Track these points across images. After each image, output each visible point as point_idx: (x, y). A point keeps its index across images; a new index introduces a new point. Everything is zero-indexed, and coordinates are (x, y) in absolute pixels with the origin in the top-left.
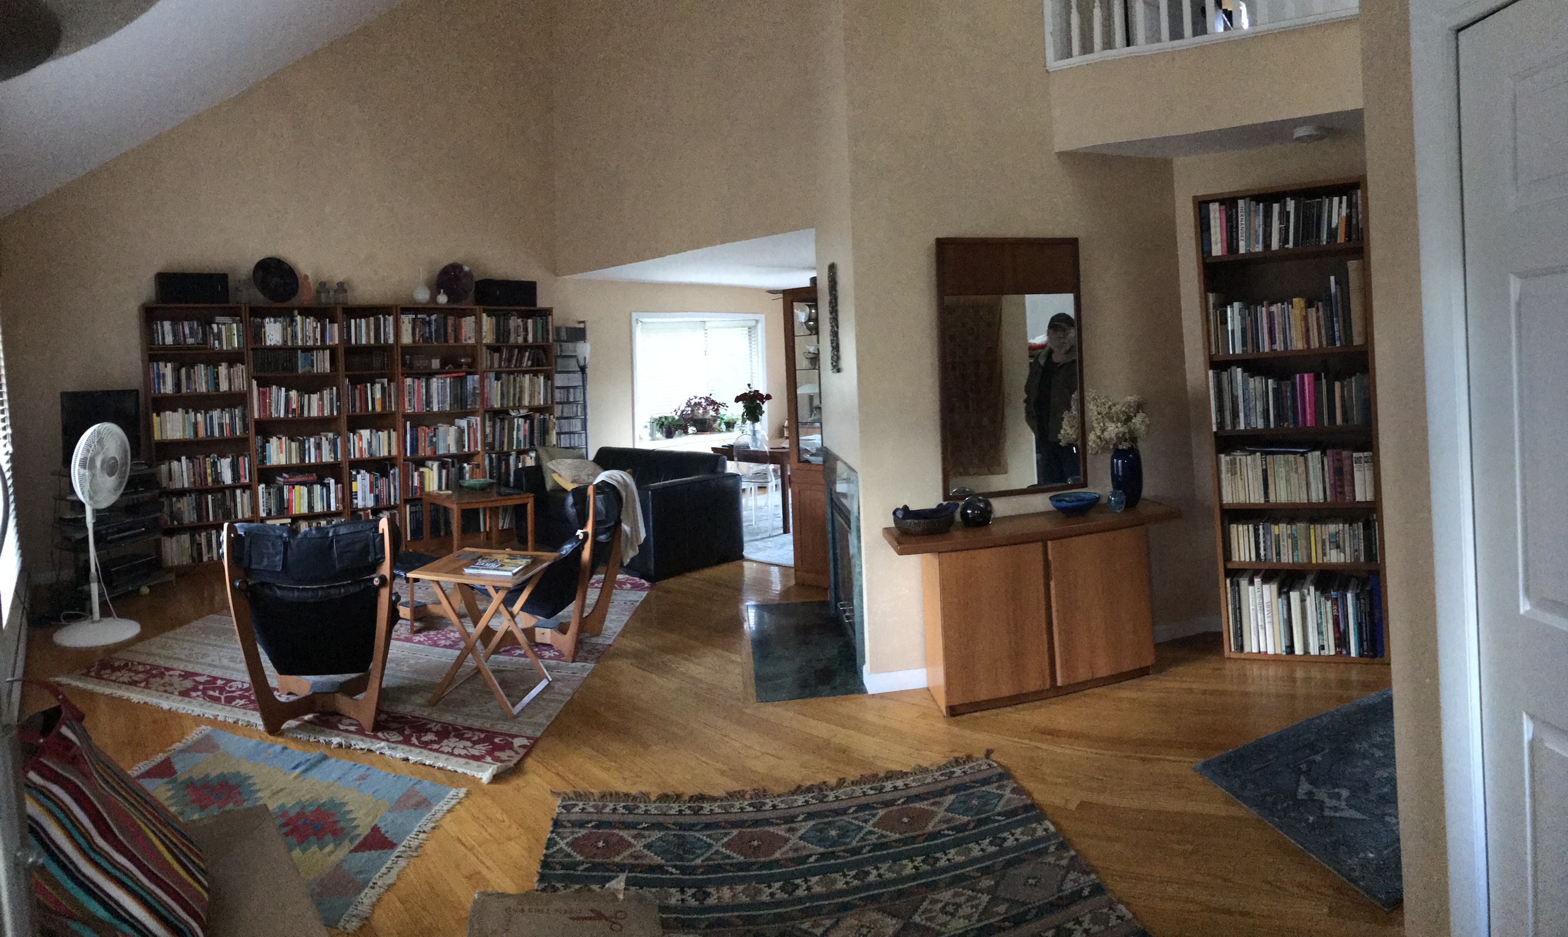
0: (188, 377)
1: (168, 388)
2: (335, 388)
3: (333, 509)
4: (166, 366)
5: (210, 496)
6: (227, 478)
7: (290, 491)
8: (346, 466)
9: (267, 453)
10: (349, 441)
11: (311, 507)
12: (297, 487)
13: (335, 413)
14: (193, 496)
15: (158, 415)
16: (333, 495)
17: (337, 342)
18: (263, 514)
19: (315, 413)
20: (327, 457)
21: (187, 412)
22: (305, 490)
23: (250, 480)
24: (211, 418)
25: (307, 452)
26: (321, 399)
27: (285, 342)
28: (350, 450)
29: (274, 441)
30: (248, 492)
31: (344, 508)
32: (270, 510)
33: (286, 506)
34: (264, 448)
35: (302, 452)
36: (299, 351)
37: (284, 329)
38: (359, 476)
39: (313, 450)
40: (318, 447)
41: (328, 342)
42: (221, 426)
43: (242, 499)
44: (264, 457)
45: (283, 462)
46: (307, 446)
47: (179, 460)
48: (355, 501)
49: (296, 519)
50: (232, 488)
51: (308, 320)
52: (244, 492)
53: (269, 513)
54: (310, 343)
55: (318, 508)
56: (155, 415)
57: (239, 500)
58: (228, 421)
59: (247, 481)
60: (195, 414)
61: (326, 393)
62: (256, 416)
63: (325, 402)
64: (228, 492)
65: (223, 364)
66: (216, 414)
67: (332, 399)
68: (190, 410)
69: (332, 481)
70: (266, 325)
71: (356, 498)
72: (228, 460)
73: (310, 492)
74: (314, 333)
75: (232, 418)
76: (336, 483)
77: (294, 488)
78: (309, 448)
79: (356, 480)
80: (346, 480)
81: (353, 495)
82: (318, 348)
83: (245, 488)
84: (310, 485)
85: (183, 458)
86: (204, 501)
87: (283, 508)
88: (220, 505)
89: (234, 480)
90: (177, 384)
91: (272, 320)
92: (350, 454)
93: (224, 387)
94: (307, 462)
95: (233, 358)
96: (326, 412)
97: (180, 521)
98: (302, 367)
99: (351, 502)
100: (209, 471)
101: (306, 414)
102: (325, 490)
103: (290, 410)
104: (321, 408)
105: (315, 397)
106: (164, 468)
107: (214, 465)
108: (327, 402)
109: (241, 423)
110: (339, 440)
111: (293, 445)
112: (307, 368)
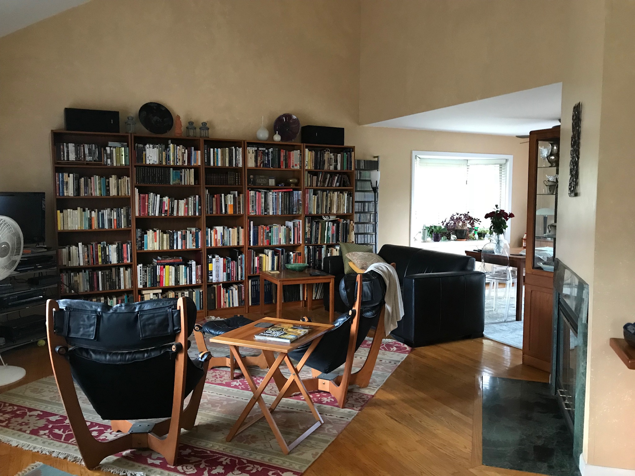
0: (86, 185)
1: (70, 192)
2: (197, 196)
3: (194, 283)
4: (69, 176)
5: (100, 272)
6: (114, 259)
7: (161, 270)
8: (204, 252)
9: (145, 242)
10: (207, 234)
11: (177, 281)
12: (167, 267)
13: (197, 214)
14: (87, 272)
15: (61, 212)
16: (194, 273)
17: (199, 164)
18: (140, 286)
19: (182, 213)
20: (190, 245)
21: (84, 210)
22: (172, 269)
23: (131, 261)
24: (103, 215)
25: (175, 242)
26: (187, 203)
27: (161, 161)
28: (207, 241)
29: (150, 233)
30: (129, 270)
31: (202, 282)
32: (146, 283)
33: (158, 280)
34: (142, 238)
35: (172, 241)
36: (171, 169)
37: (160, 153)
38: (214, 260)
39: (179, 240)
40: (184, 238)
41: (193, 164)
42: (110, 221)
43: (125, 275)
44: (143, 245)
45: (157, 248)
46: (175, 237)
47: (77, 246)
48: (211, 277)
49: (165, 290)
50: (118, 267)
51: (178, 147)
52: (126, 270)
53: (145, 286)
54: (180, 163)
55: (183, 282)
56: (59, 211)
57: (122, 275)
58: (115, 218)
59: (129, 261)
60: (90, 212)
61: (191, 199)
62: (137, 214)
63: (190, 206)
64: (114, 270)
65: (113, 176)
66: (106, 212)
67: (195, 205)
68: (87, 209)
69: (194, 263)
70: (147, 150)
71: (212, 276)
72: (115, 246)
73: (177, 271)
74: (183, 156)
75: (119, 216)
76: (197, 264)
77: (164, 267)
78: (177, 238)
79: (211, 262)
80: (204, 262)
81: (209, 273)
82: (185, 168)
83: (127, 267)
84: (176, 265)
85: (80, 244)
86: (95, 276)
87: (156, 282)
88: (107, 279)
89: (118, 261)
90: (77, 190)
91: (151, 146)
92: (208, 244)
93: (113, 192)
94: (175, 248)
95: (121, 172)
96: (190, 213)
97: (77, 290)
98: (173, 180)
99: (208, 278)
100: (100, 254)
101: (175, 214)
102: (188, 269)
103: (163, 212)
104: (187, 210)
105: (182, 202)
106: (65, 251)
107: (104, 249)
108: (191, 206)
109: (125, 219)
110: (199, 233)
111: (165, 236)
112: (177, 182)
